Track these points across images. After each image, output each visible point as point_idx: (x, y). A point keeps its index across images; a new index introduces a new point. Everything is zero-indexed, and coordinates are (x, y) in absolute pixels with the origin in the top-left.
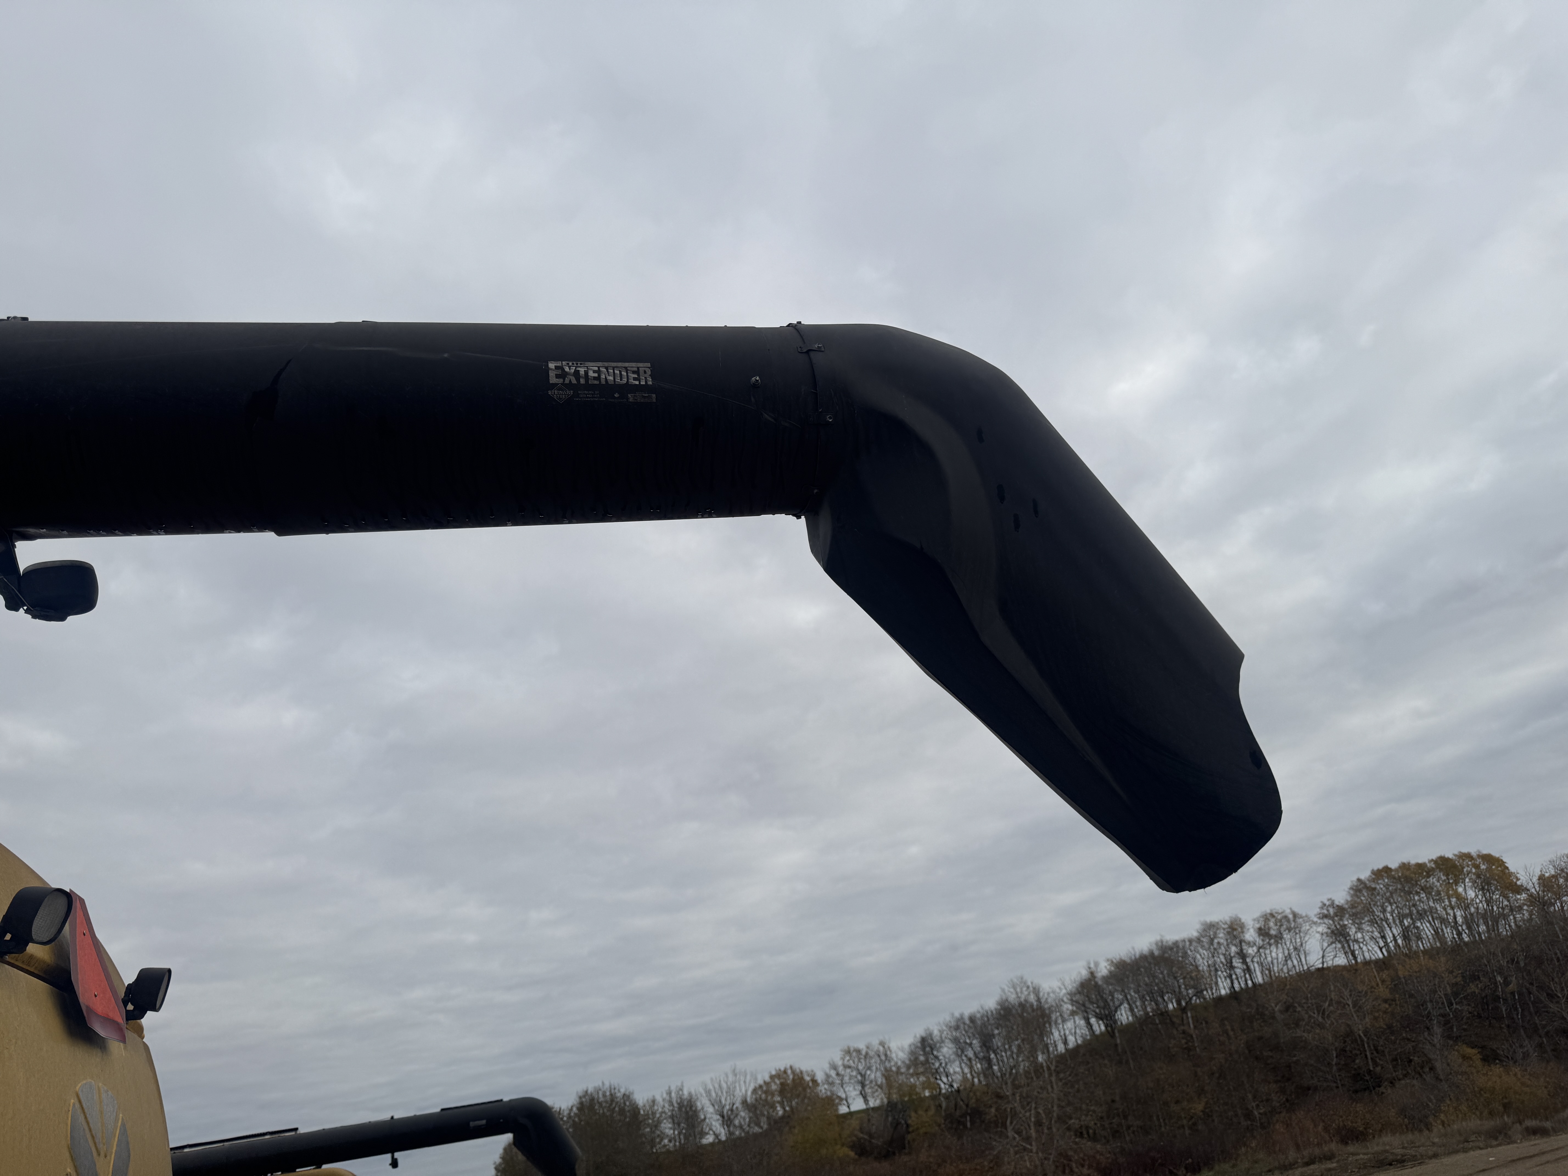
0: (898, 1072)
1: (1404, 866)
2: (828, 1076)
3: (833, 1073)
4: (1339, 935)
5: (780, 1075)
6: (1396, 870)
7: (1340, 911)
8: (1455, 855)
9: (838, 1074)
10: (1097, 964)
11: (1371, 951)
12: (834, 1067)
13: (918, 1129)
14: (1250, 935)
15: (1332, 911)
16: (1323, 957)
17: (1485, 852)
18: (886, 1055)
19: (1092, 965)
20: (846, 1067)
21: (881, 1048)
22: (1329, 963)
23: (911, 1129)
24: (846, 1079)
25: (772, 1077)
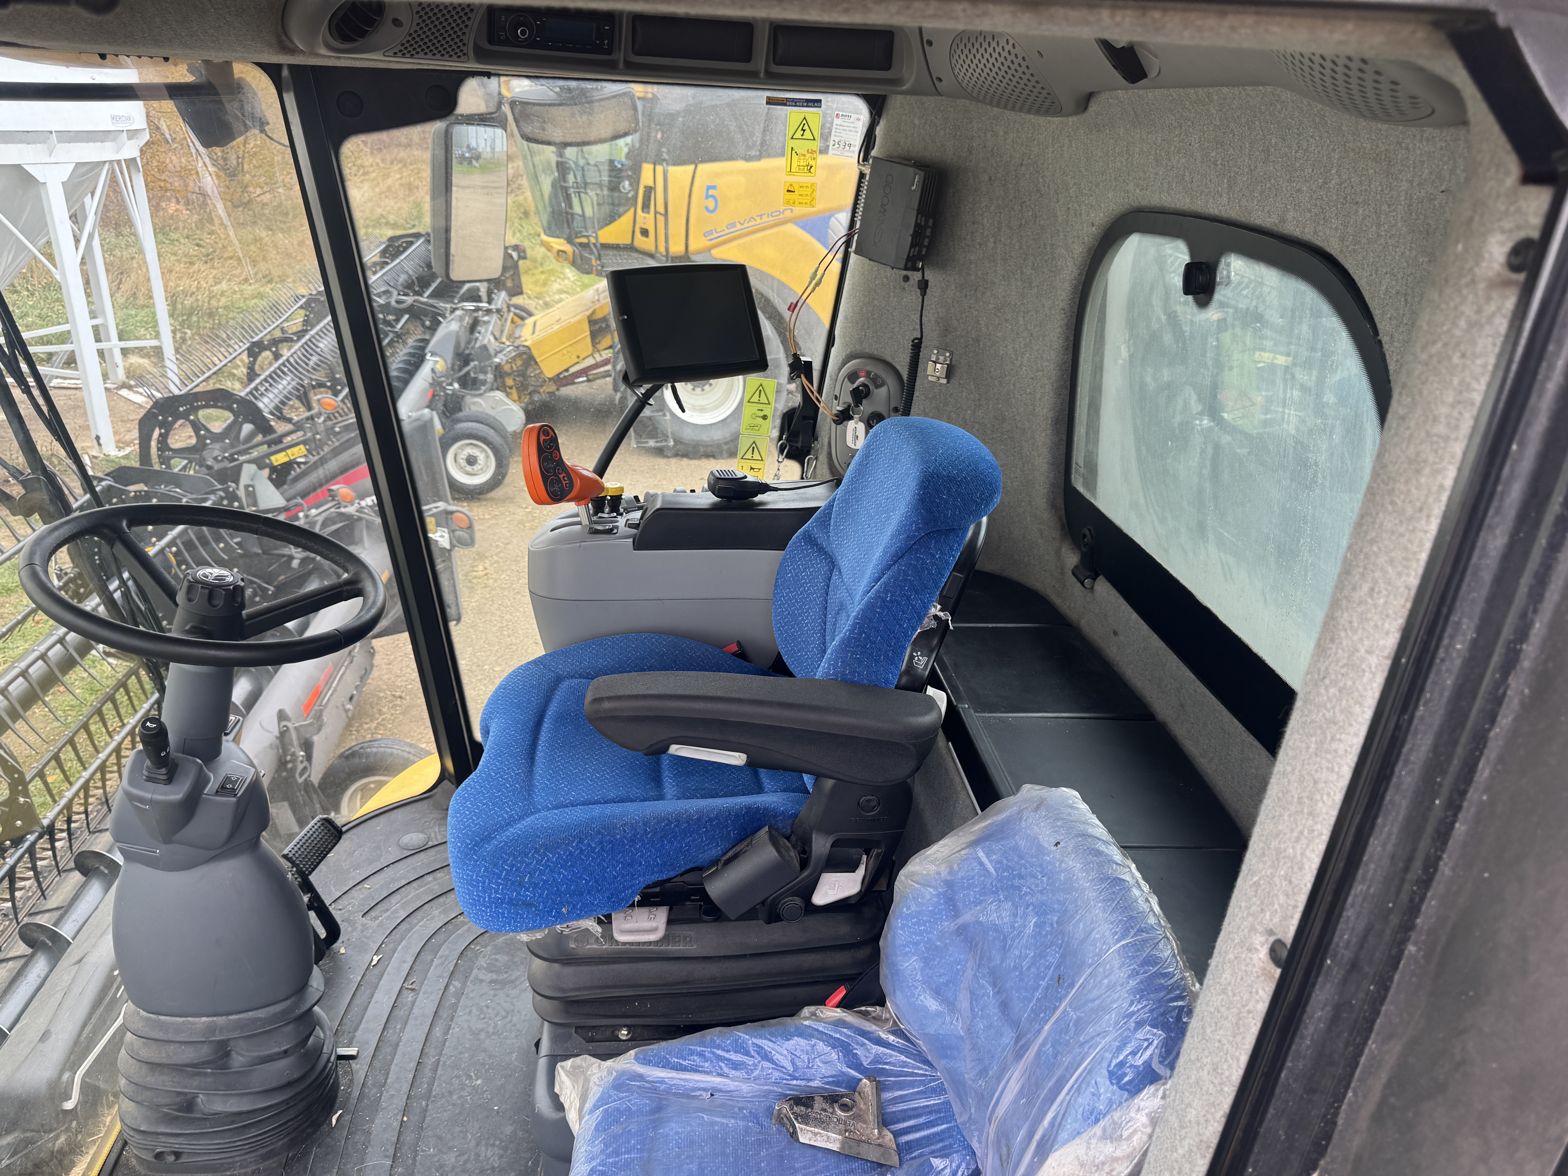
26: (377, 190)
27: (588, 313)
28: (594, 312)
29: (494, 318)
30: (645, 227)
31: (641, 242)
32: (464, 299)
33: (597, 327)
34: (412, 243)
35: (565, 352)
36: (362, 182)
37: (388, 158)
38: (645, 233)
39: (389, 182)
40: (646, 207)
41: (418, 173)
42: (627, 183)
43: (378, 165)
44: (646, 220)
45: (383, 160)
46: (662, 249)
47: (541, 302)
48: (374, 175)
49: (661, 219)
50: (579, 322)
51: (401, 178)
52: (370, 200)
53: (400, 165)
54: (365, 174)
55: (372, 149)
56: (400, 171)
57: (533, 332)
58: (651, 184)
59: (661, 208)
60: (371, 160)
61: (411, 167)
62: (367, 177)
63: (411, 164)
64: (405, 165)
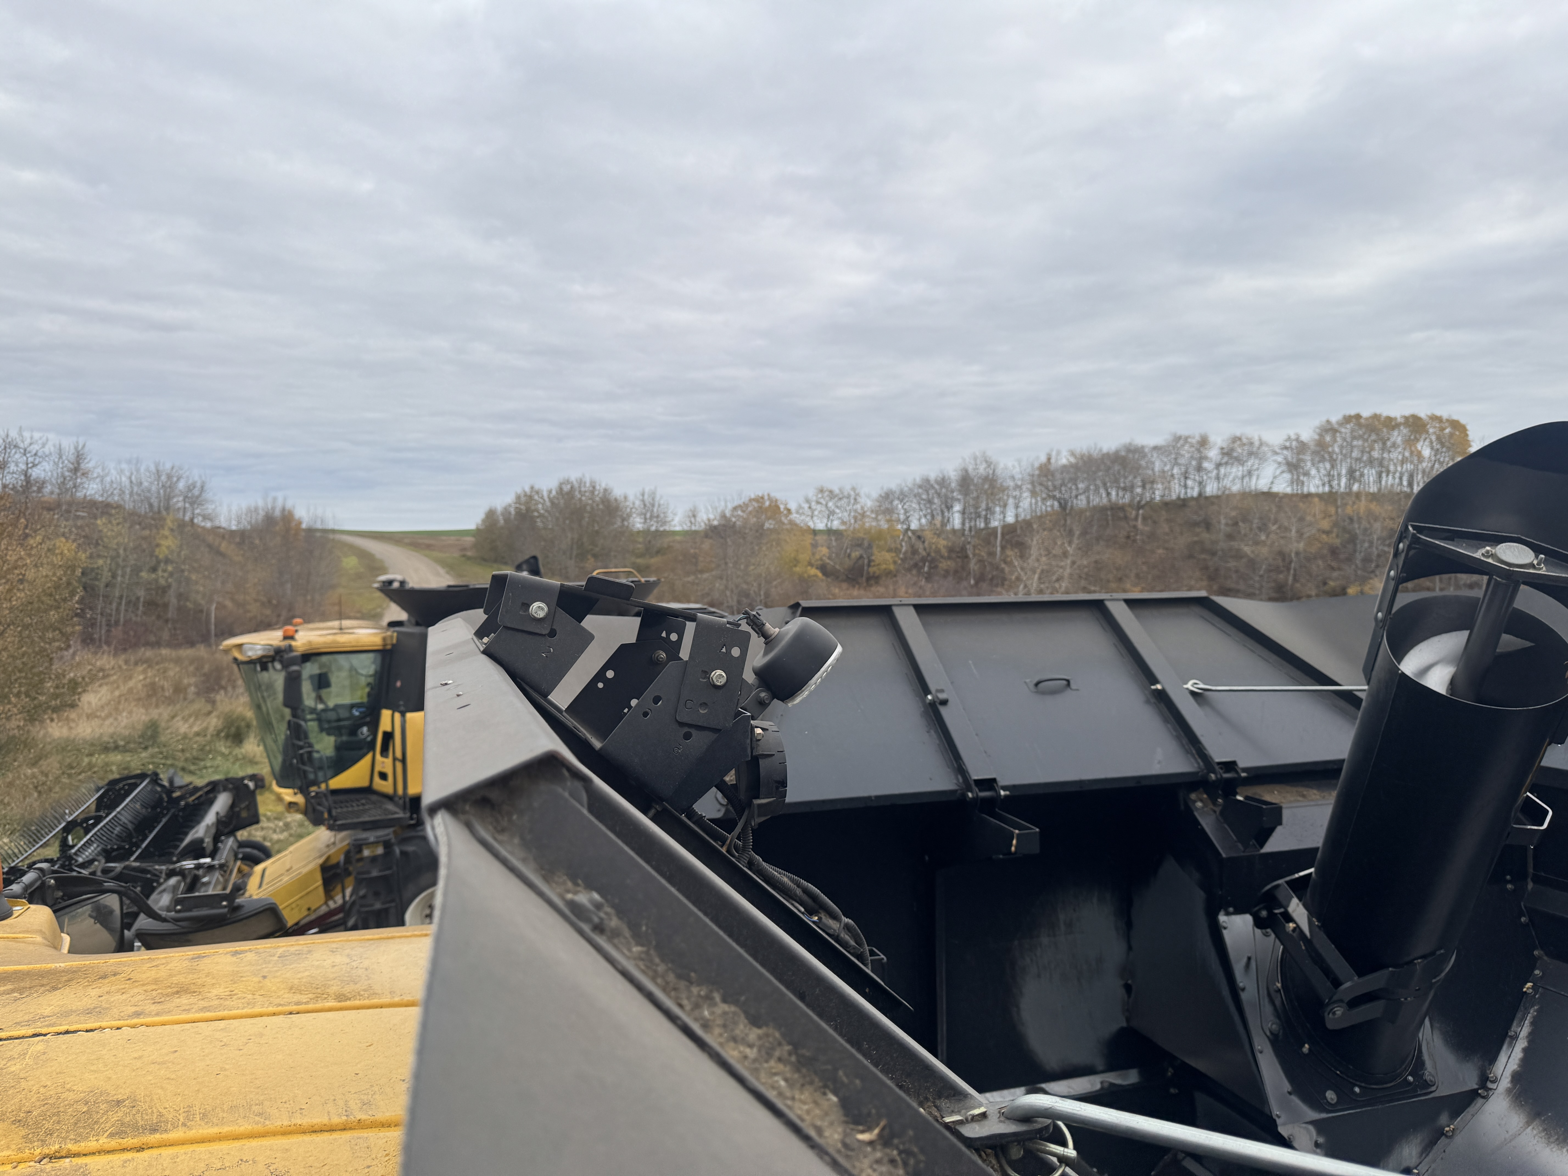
0: (863, 515)
1: (1376, 417)
2: (800, 507)
3: (806, 506)
4: (1294, 467)
5: (759, 500)
6: (1367, 419)
7: (1302, 447)
8: (1427, 416)
9: (810, 508)
10: (1059, 453)
11: (1314, 485)
12: (808, 501)
13: (879, 565)
14: (1213, 454)
15: (1294, 444)
16: (1272, 483)
17: (1455, 417)
18: (855, 499)
19: (1054, 454)
20: (818, 503)
21: (852, 493)
22: (1275, 489)
23: (872, 564)
24: (816, 513)
25: (751, 500)
26: (117, 693)
27: (321, 861)
28: (328, 858)
29: (217, 875)
30: (384, 770)
31: (379, 784)
32: (184, 855)
33: (331, 873)
34: (136, 786)
35: (294, 905)
36: (100, 686)
37: (132, 659)
38: (383, 776)
39: (131, 684)
40: (385, 751)
41: (164, 672)
42: (365, 729)
43: (120, 667)
44: (385, 764)
45: (126, 662)
46: (400, 791)
47: (281, 824)
48: (115, 677)
49: (399, 766)
50: (311, 872)
51: (145, 679)
52: (108, 704)
53: (145, 666)
54: (104, 677)
55: (116, 649)
56: (144, 671)
57: (260, 886)
58: (389, 729)
59: (399, 754)
60: (112, 663)
61: (157, 667)
62: (107, 680)
63: (157, 663)
64: (150, 666)
